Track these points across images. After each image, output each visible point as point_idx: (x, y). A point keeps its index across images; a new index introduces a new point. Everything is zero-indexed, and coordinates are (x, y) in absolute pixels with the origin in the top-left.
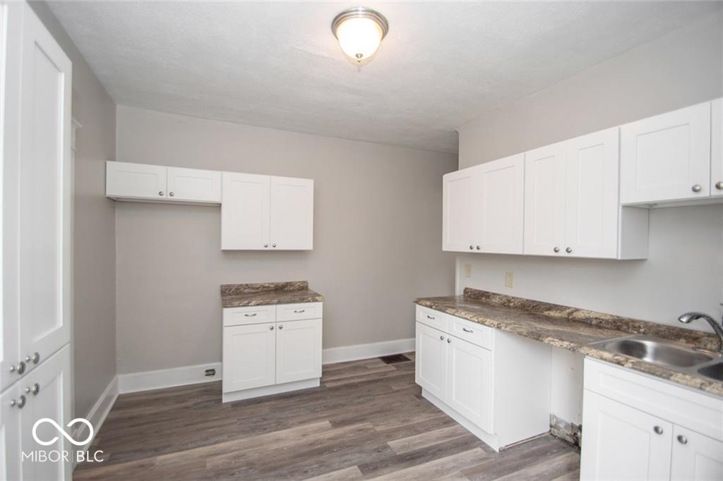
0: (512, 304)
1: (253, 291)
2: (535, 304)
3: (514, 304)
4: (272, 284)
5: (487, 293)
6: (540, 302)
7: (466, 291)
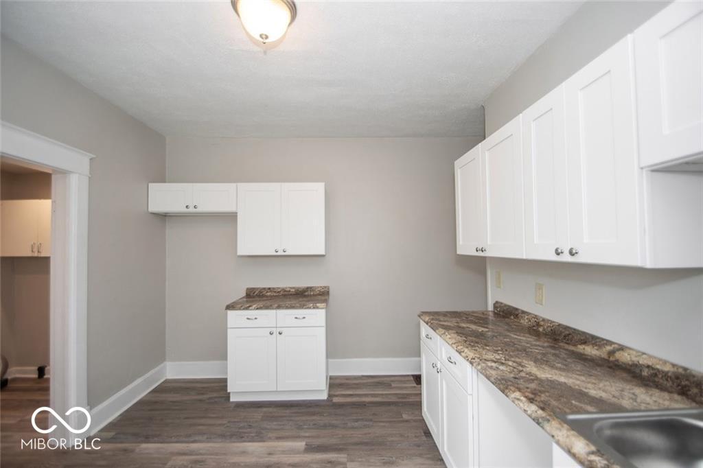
0: (541, 329)
1: (275, 294)
2: (567, 332)
3: (544, 330)
4: (294, 288)
5: (517, 309)
6: (575, 329)
7: (496, 305)
